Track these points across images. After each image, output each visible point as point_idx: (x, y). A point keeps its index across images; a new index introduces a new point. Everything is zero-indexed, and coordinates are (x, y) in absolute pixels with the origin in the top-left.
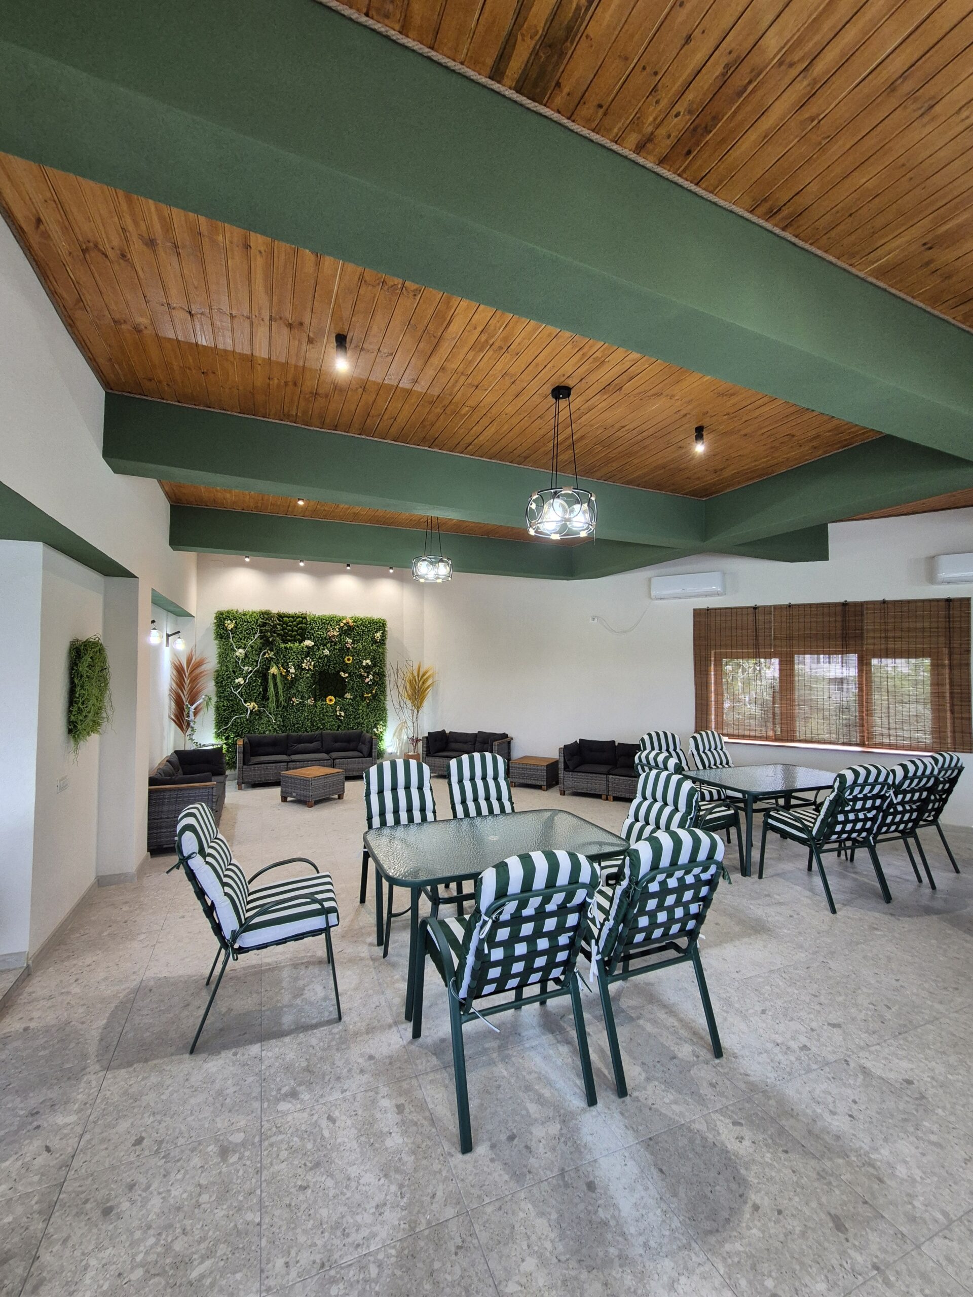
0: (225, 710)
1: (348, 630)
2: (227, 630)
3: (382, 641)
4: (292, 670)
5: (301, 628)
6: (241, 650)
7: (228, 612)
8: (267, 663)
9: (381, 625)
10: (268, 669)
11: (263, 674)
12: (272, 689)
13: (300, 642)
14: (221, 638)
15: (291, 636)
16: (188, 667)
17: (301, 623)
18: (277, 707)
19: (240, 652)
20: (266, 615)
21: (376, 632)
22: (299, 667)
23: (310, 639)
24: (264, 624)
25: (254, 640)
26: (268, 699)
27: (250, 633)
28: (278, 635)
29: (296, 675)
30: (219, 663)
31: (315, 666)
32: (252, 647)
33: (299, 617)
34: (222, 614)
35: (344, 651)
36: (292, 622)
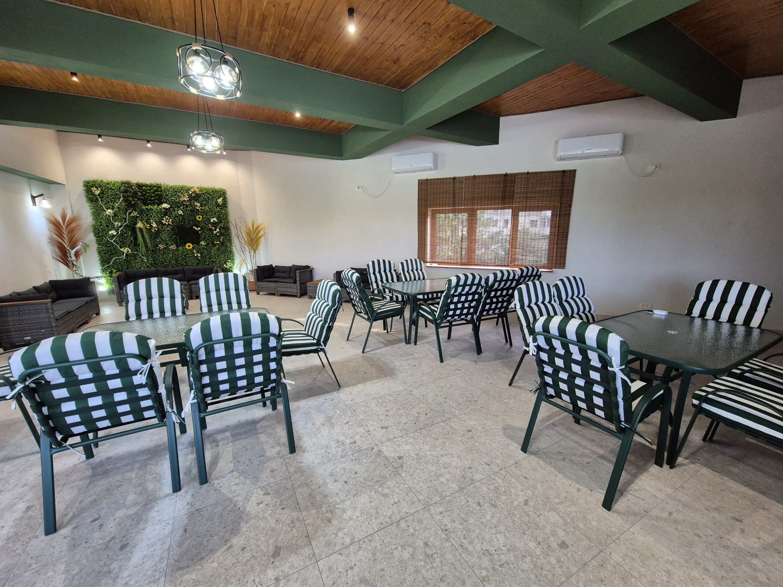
0: (105, 253)
1: (195, 197)
2: (95, 195)
3: (225, 204)
4: (154, 225)
5: (158, 195)
6: (110, 211)
7: (94, 182)
8: (134, 221)
9: (222, 194)
10: (136, 224)
11: (132, 227)
12: (141, 238)
13: (158, 206)
14: (92, 201)
15: (151, 201)
16: (64, 222)
17: (158, 191)
18: (147, 251)
19: (109, 212)
20: (127, 185)
21: (218, 198)
22: (159, 223)
23: (166, 203)
24: (126, 191)
25: (119, 203)
26: (139, 245)
27: (115, 198)
28: (139, 199)
29: (158, 229)
30: (94, 220)
31: (173, 222)
32: (119, 208)
33: (154, 186)
34: (88, 183)
35: (194, 212)
36: (150, 190)
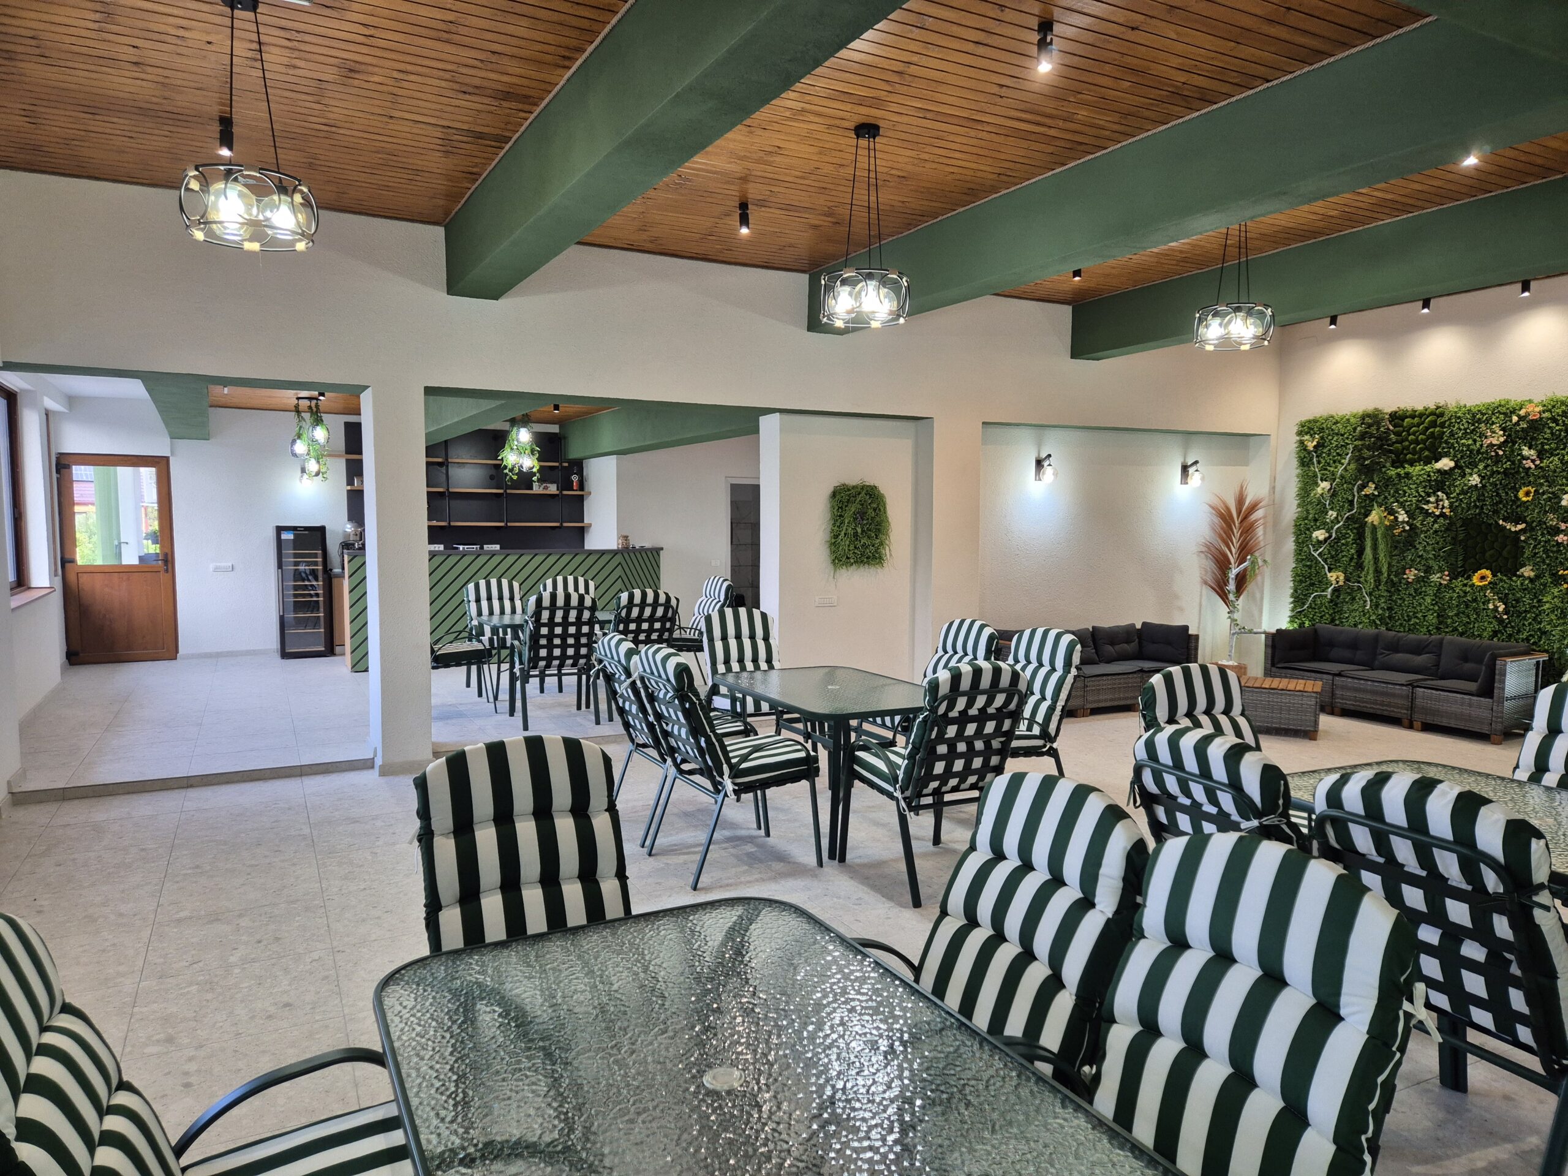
0: (1302, 582)
1: (1529, 430)
2: (1309, 451)
4: (1402, 517)
5: (1433, 436)
6: (1325, 485)
7: (1315, 421)
8: (1366, 506)
10: (1368, 514)
11: (1357, 525)
12: (1370, 550)
13: (1427, 465)
14: (1303, 464)
17: (1435, 425)
18: (1378, 581)
19: (1323, 487)
20: (1371, 419)
22: (1418, 511)
23: (1446, 455)
24: (1362, 437)
25: (1345, 466)
26: (1364, 568)
27: (1342, 453)
28: (1389, 452)
29: (1412, 527)
30: (1299, 506)
31: (1452, 508)
32: (1342, 477)
33: (1432, 413)
34: (1305, 425)
35: (1516, 474)
36: (1418, 425)
